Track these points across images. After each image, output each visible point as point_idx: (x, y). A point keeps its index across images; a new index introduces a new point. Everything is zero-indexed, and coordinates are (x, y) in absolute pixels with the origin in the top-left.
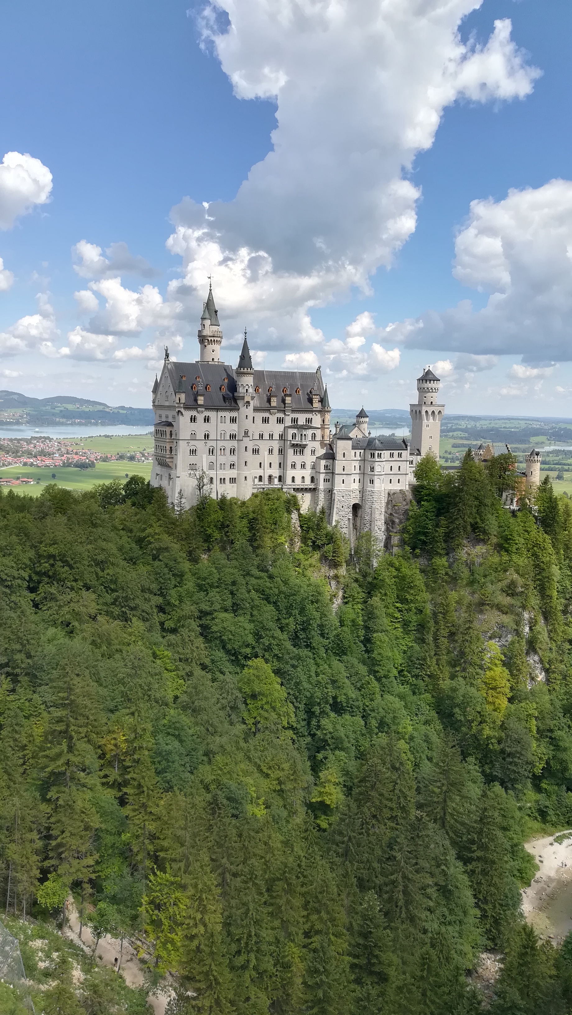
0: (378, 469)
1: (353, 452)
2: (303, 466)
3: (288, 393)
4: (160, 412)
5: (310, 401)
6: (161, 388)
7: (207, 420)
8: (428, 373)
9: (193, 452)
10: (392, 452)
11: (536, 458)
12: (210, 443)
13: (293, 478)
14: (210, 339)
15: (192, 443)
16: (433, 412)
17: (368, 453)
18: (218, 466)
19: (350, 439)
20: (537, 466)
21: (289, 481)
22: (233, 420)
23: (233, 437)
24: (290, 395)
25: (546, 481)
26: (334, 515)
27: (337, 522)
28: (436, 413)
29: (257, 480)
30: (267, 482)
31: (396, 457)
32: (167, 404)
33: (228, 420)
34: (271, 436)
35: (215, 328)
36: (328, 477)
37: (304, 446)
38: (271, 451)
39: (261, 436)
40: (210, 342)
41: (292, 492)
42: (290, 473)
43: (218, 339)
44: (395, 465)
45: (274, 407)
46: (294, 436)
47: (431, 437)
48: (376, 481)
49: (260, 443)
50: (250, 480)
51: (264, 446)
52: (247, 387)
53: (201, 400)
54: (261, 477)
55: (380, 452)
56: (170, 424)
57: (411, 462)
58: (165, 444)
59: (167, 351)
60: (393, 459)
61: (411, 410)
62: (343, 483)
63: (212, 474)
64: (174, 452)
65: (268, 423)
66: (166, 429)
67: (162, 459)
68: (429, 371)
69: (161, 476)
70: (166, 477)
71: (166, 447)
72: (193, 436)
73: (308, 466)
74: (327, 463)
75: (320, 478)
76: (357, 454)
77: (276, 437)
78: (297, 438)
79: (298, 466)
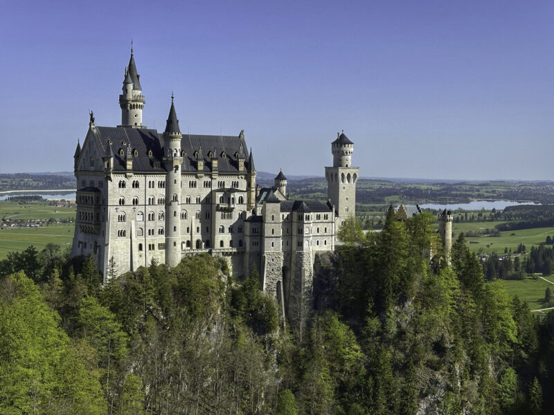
0: (306, 231)
1: (281, 214)
2: (231, 230)
3: (215, 157)
5: (236, 164)
6: (84, 154)
7: (135, 185)
8: (342, 137)
9: (122, 218)
10: (319, 213)
11: (448, 218)
13: (222, 243)
14: (132, 104)
15: (121, 208)
16: (349, 175)
17: (295, 214)
18: (147, 232)
19: (277, 201)
20: (450, 225)
21: (217, 245)
22: (161, 185)
23: (160, 202)
24: (216, 159)
25: (460, 240)
26: (265, 278)
28: (352, 176)
29: (184, 245)
30: (194, 247)
31: (322, 219)
32: (92, 168)
33: (156, 185)
34: (198, 200)
35: (138, 92)
36: (256, 240)
38: (198, 216)
39: (188, 201)
40: (133, 107)
41: (221, 256)
42: (219, 237)
43: (141, 104)
44: (322, 227)
45: (201, 172)
46: (222, 200)
47: (347, 199)
48: (305, 244)
49: (187, 207)
50: (179, 246)
51: (191, 211)
52: (175, 152)
53: (130, 165)
54: (188, 241)
55: (308, 214)
56: (96, 190)
58: (92, 211)
59: (92, 115)
60: (320, 221)
61: (327, 174)
62: (273, 246)
63: (141, 240)
64: (101, 219)
65: (195, 187)
66: (92, 195)
67: (87, 225)
68: (343, 134)
69: (86, 244)
70: (91, 245)
71: (92, 214)
72: (122, 202)
73: (236, 229)
74: (256, 226)
75: (249, 241)
76: (285, 217)
77: (203, 201)
78: (225, 202)
79: (226, 229)
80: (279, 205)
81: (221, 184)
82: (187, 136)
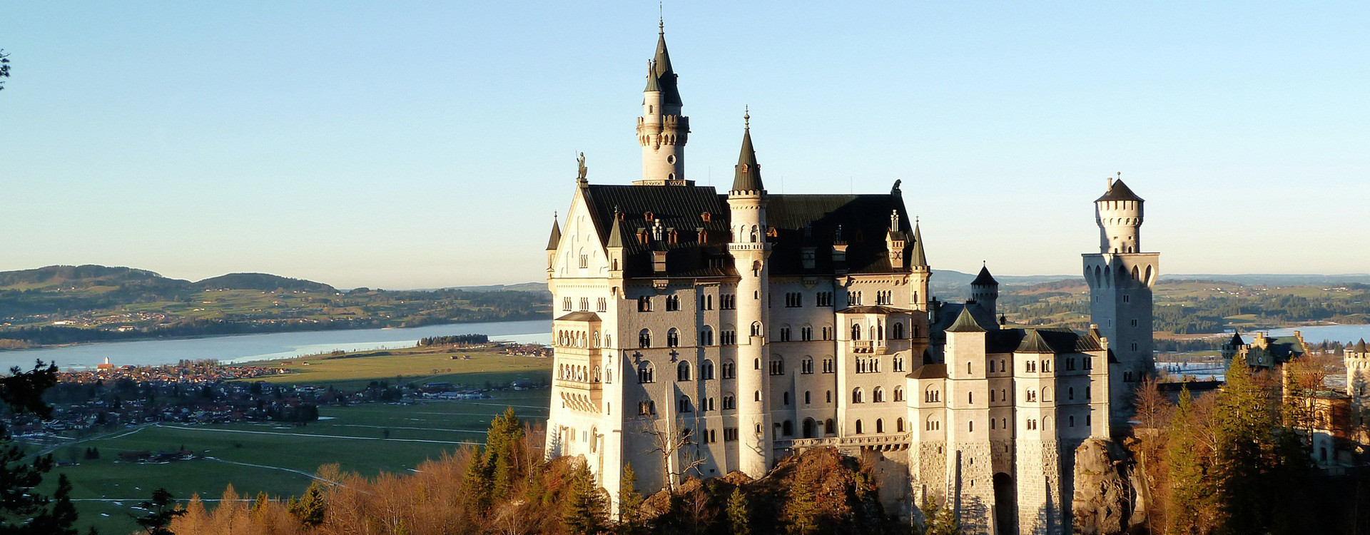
0: (1044, 395)
1: (988, 360)
2: (877, 397)
3: (838, 239)
4: (565, 292)
6: (567, 243)
7: (672, 305)
8: (1119, 186)
9: (645, 376)
10: (1071, 356)
12: (682, 355)
13: (859, 425)
14: (663, 135)
15: (646, 355)
16: (1136, 270)
17: (1020, 359)
18: (700, 403)
21: (850, 430)
22: (727, 303)
23: (727, 338)
28: (1143, 272)
29: (779, 432)
30: (800, 436)
33: (716, 303)
34: (806, 334)
36: (933, 418)
37: (879, 353)
38: (808, 368)
39: (785, 335)
40: (665, 142)
42: (852, 413)
43: (682, 134)
44: (1080, 386)
46: (857, 331)
47: (1134, 323)
48: (1043, 422)
49: (783, 349)
50: (767, 431)
51: (792, 357)
52: (753, 231)
53: (659, 262)
54: (787, 424)
55: (1046, 358)
56: (593, 319)
58: (584, 362)
59: (582, 163)
60: (1074, 372)
61: (1087, 269)
62: (971, 430)
63: (688, 421)
64: (603, 378)
65: (799, 306)
66: (584, 326)
67: (577, 392)
68: (1119, 182)
69: (574, 431)
70: (585, 433)
71: (585, 367)
72: (644, 341)
73: (887, 395)
74: (935, 384)
75: (914, 420)
76: (999, 366)
77: (817, 334)
78: (864, 336)
79: (866, 396)
80: (980, 338)
81: (855, 298)
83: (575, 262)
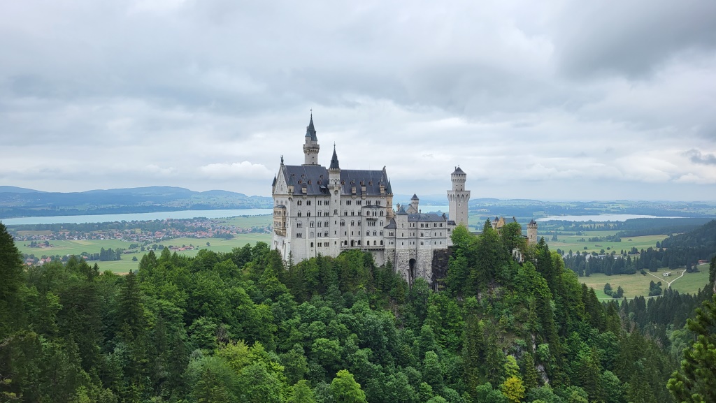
0: (426, 235)
1: (409, 223)
2: (375, 234)
3: (363, 184)
4: (276, 199)
5: (379, 190)
6: (278, 183)
7: (309, 203)
9: (299, 225)
10: (436, 223)
11: (534, 226)
12: (311, 219)
13: (368, 242)
14: (311, 150)
15: (299, 219)
16: (463, 196)
17: (419, 224)
18: (317, 234)
19: (407, 214)
20: (535, 231)
21: (365, 244)
22: (327, 203)
23: (327, 214)
24: (365, 186)
26: (397, 267)
27: (399, 272)
28: (465, 196)
29: (343, 244)
30: (350, 245)
31: (438, 227)
32: (282, 193)
33: (323, 203)
34: (353, 213)
35: (314, 143)
36: (392, 241)
37: (376, 220)
38: (353, 224)
39: (346, 214)
40: (311, 152)
41: (368, 251)
42: (366, 239)
43: (317, 150)
44: (438, 232)
45: (355, 194)
46: (368, 213)
47: (462, 213)
48: (426, 243)
49: (344, 218)
50: (338, 244)
51: (348, 221)
52: (335, 181)
53: (305, 190)
54: (346, 242)
55: (427, 223)
56: (284, 207)
57: (449, 230)
58: (281, 221)
59: (282, 158)
60: (436, 228)
62: (403, 245)
63: (313, 240)
64: (286, 226)
65: (351, 204)
66: (281, 210)
67: (278, 230)
68: (459, 168)
69: (278, 242)
70: (281, 243)
72: (299, 215)
73: (378, 233)
74: (392, 231)
75: (386, 242)
76: (412, 225)
77: (356, 214)
78: (371, 214)
79: (371, 234)
80: (406, 217)
81: (369, 202)
82: (346, 171)
83: (280, 189)
